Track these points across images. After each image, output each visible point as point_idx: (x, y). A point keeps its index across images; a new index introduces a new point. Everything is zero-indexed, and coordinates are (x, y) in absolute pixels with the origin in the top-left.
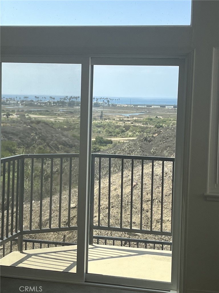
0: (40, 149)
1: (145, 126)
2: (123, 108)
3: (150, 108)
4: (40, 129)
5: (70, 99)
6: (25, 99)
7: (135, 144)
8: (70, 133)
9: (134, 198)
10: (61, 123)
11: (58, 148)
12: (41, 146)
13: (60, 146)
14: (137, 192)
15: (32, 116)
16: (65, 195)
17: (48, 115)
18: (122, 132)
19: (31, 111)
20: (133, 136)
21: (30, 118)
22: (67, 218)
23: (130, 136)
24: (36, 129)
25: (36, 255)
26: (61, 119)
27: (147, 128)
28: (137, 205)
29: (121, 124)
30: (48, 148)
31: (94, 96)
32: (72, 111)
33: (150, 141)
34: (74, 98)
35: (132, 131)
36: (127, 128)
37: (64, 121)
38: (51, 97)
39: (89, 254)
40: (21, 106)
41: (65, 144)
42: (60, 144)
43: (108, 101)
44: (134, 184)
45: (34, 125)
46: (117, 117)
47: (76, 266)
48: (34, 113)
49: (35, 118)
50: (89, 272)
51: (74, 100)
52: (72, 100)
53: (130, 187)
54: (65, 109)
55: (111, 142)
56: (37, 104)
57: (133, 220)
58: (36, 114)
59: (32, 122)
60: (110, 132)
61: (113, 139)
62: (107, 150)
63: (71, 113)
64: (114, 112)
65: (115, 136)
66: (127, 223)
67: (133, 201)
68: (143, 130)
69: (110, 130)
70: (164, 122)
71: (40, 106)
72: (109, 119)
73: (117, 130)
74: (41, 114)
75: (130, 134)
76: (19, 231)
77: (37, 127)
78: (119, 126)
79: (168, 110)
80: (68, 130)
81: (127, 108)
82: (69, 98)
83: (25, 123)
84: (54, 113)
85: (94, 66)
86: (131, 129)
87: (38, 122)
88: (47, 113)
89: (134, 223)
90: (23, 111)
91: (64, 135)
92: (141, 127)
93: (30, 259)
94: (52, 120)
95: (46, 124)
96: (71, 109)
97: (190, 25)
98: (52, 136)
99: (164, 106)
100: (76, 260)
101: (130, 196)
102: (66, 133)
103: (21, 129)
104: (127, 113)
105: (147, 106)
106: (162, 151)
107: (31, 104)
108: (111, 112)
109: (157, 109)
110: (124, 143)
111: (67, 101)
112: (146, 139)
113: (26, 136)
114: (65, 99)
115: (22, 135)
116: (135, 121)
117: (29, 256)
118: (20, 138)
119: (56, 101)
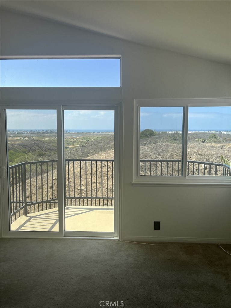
0: (39, 151)
1: (82, 141)
2: (73, 134)
3: (84, 134)
4: (38, 143)
6: (31, 131)
7: (79, 148)
8: (51, 145)
9: (82, 173)
10: (47, 140)
11: (46, 151)
12: (39, 150)
13: (47, 150)
14: (83, 171)
15: (34, 138)
16: (50, 174)
17: (41, 137)
18: (73, 143)
19: (34, 136)
20: (77, 145)
21: (34, 139)
22: (52, 184)
23: (76, 145)
24: (36, 143)
25: (35, 217)
26: (47, 139)
27: (83, 141)
28: (84, 176)
29: (72, 140)
30: (42, 151)
31: (65, 129)
33: (84, 147)
34: (52, 130)
35: (77, 143)
36: (75, 142)
38: (42, 130)
39: (66, 213)
40: (29, 134)
41: (49, 149)
42: (47, 149)
43: (67, 131)
44: (82, 167)
45: (35, 142)
46: (70, 137)
47: (58, 222)
48: (35, 137)
49: (36, 139)
50: (66, 230)
51: (52, 131)
53: (80, 168)
54: (48, 135)
55: (68, 148)
56: (36, 133)
57: (82, 183)
58: (36, 137)
59: (34, 141)
60: (68, 144)
61: (69, 146)
62: (67, 151)
63: (51, 136)
64: (69, 135)
65: (70, 145)
66: (79, 185)
67: (82, 175)
68: (81, 142)
69: (68, 143)
70: (89, 139)
71: (38, 134)
72: (67, 138)
73: (71, 143)
74: (38, 137)
75: (76, 144)
76: (24, 205)
77: (37, 142)
78: (72, 141)
79: (91, 134)
80: (50, 143)
81: (74, 134)
83: (31, 141)
84: (44, 136)
85: (64, 111)
86: (76, 142)
87: (37, 141)
88: (41, 136)
89: (82, 185)
90: (30, 136)
91: (49, 146)
92: (80, 141)
93: (31, 220)
94: (43, 139)
95: (40, 141)
96: (51, 135)
97: (120, 86)
98: (44, 146)
99: (89, 133)
100: (58, 218)
101: (80, 173)
102: (49, 144)
103: (30, 143)
104: (74, 136)
105: (82, 133)
106: (90, 150)
107: (34, 133)
108: (68, 135)
109: (87, 134)
110: (74, 148)
111: (49, 131)
112: (83, 146)
113: (32, 147)
115: (30, 146)
116: (78, 139)
117: (31, 218)
118: (29, 147)
119: (44, 131)
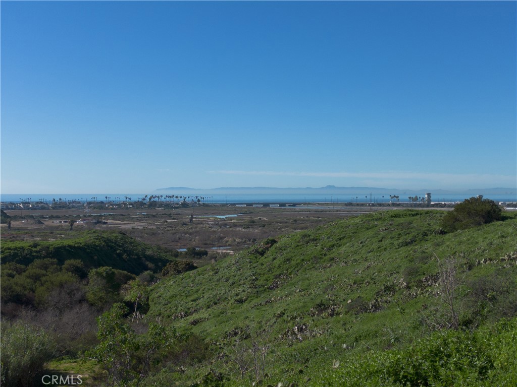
3: (251, 208)
5: (150, 199)
10: (140, 230)
17: (123, 220)
26: (139, 225)
32: (154, 214)
34: (156, 197)
37: (144, 227)
40: (87, 210)
43: (199, 201)
52: (152, 199)
54: (145, 211)
55: (206, 253)
56: (109, 206)
61: (208, 249)
63: (154, 216)
65: (211, 245)
70: (269, 224)
71: (112, 209)
73: (213, 237)
79: (273, 210)
82: (149, 197)
84: (131, 217)
88: (122, 217)
92: (242, 233)
96: (152, 212)
99: (268, 205)
104: (223, 214)
105: (247, 205)
107: (100, 206)
109: (260, 209)
111: (147, 201)
114: (144, 199)
